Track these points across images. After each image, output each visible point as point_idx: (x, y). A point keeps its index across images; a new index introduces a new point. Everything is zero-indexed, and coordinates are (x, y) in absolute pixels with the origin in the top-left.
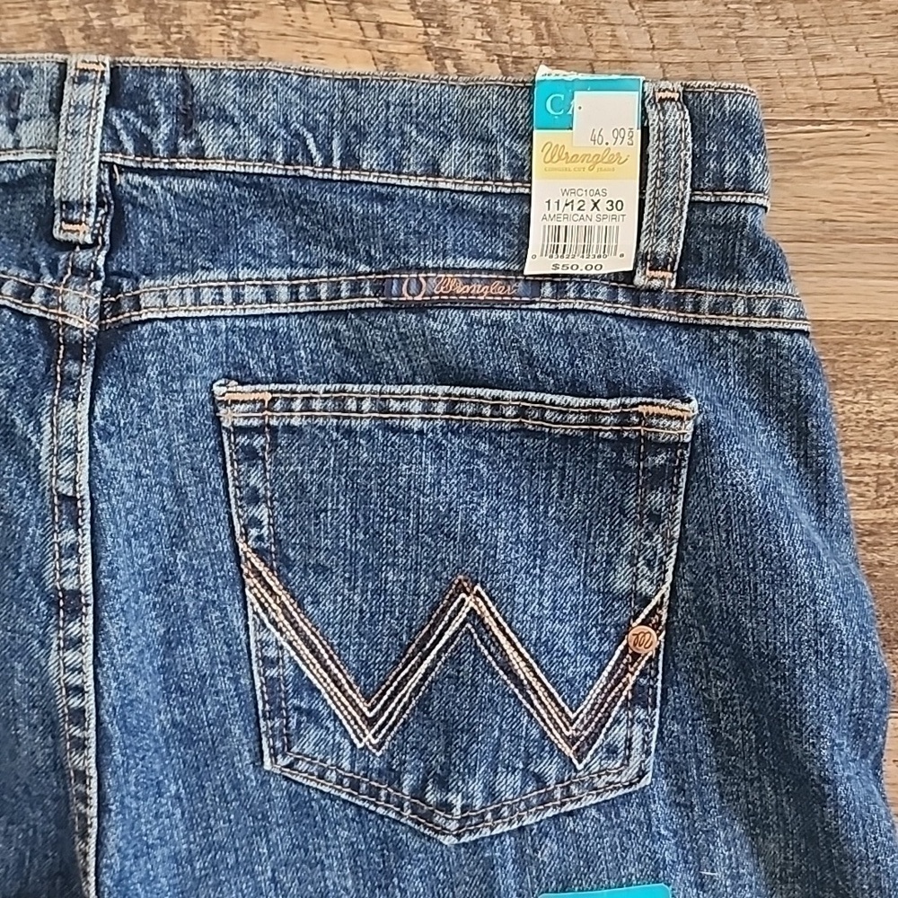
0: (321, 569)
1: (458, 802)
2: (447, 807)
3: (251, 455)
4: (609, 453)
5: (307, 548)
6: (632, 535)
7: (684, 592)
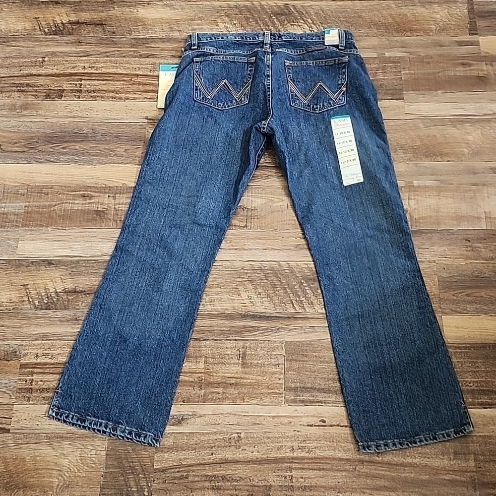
0: (299, 82)
1: (319, 106)
2: (317, 108)
3: (289, 69)
4: (337, 66)
5: (297, 79)
6: (341, 76)
7: (348, 82)
